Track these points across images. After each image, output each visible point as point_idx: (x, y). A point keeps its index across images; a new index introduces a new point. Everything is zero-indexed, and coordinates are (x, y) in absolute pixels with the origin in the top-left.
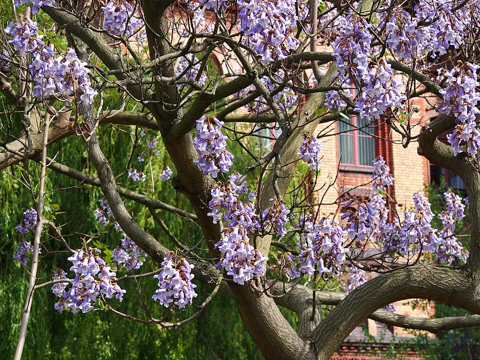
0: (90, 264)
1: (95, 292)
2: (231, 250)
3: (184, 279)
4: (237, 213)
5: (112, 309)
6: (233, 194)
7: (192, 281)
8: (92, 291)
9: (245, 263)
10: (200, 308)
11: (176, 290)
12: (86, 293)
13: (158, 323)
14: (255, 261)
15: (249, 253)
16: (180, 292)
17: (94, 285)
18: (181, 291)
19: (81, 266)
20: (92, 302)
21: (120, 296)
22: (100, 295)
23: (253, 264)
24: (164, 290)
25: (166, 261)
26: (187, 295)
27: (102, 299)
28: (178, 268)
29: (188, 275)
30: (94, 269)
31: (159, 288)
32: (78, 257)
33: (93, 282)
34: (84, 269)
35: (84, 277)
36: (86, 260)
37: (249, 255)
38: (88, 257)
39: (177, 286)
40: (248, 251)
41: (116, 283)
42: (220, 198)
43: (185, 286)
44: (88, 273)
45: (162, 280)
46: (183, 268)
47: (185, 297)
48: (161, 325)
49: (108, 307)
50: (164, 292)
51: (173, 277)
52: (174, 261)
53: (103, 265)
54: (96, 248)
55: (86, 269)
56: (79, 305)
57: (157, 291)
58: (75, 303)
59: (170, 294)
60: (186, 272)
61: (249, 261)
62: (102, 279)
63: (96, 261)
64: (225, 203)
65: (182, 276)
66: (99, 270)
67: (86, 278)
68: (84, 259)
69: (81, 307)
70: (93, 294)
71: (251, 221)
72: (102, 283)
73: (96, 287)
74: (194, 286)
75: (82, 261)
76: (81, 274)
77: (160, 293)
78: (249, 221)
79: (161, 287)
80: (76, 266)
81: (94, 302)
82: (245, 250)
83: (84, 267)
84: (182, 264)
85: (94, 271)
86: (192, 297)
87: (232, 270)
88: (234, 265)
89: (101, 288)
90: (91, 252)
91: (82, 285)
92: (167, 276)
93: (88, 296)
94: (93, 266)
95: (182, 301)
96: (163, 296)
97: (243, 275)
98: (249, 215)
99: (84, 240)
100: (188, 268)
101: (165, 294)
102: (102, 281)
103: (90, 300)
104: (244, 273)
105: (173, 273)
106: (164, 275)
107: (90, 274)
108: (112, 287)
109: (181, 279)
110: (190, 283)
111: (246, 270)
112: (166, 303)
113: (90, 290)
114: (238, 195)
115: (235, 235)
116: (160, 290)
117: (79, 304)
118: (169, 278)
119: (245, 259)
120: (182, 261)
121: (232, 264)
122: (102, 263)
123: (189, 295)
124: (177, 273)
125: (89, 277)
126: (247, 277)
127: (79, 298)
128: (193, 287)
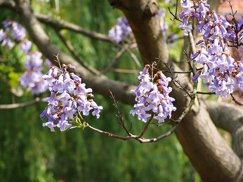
0: (65, 81)
1: (72, 110)
2: (212, 62)
3: (162, 93)
4: (211, 23)
5: (90, 126)
6: (204, 4)
7: (170, 95)
8: (69, 109)
9: (227, 75)
10: (177, 123)
11: (154, 104)
12: (62, 111)
13: (136, 139)
14: (236, 73)
15: (231, 65)
16: (158, 106)
17: (71, 102)
18: (160, 105)
19: (56, 84)
20: (69, 120)
21: (96, 112)
22: (77, 112)
23: (234, 76)
24: (142, 104)
25: (143, 75)
26: (166, 108)
27: (79, 117)
28: (155, 81)
29: (165, 88)
30: (70, 86)
31: (136, 103)
32: (53, 75)
33: (69, 99)
34: (59, 87)
35: (59, 94)
36: (61, 77)
37: (231, 67)
38: (63, 74)
39: (156, 100)
40: (229, 62)
41: (92, 100)
42: (191, 9)
43: (163, 100)
44: (64, 90)
45: (139, 94)
46: (160, 81)
47: (164, 110)
48: (139, 140)
49: (86, 124)
50: (142, 107)
51: (151, 91)
52: (150, 74)
53: (79, 81)
54: (70, 65)
55: (62, 86)
56: (56, 124)
57: (135, 106)
58: (51, 121)
59: (148, 109)
60: (164, 85)
61: (230, 73)
62: (79, 96)
63: (71, 78)
64: (197, 14)
65: (159, 90)
66: (75, 87)
67: (62, 96)
68: (59, 76)
69: (58, 126)
70: (70, 111)
71: (226, 31)
72: (79, 100)
73: (72, 105)
74: (173, 99)
75: (57, 78)
76: (56, 92)
77: (138, 108)
78: (224, 32)
79: (139, 102)
80: (51, 84)
81: (71, 120)
82: (227, 63)
83: (60, 84)
84: (159, 77)
85: (69, 88)
86: (171, 110)
87: (213, 83)
88: (215, 78)
89: (78, 105)
90: (65, 69)
91: (57, 103)
92: (144, 90)
93: (65, 114)
94: (68, 83)
95: (161, 115)
96: (142, 111)
97: (226, 88)
98: (224, 25)
99: (57, 56)
100: (165, 80)
101: (143, 108)
102: (79, 97)
103: (66, 119)
104: (227, 86)
105: (151, 86)
106: (141, 89)
107: (65, 91)
108: (90, 103)
109: (159, 92)
110: (168, 97)
111: (228, 83)
112: (144, 118)
113: (67, 108)
114: (209, 5)
115: (215, 47)
116: (139, 105)
117: (56, 122)
118: (147, 92)
119: (226, 71)
120: (159, 75)
121: (213, 77)
122: (77, 80)
123: (168, 109)
124: (155, 86)
125: (65, 94)
126: (229, 90)
127: (56, 116)
128: (172, 101)
